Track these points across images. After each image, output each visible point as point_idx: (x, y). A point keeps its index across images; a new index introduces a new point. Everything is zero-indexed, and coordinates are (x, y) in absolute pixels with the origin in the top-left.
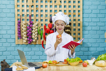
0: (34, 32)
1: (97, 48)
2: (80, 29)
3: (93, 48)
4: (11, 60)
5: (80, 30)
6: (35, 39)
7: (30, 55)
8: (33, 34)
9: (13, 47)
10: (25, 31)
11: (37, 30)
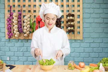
0: (26, 25)
1: (100, 44)
2: (79, 21)
3: (96, 44)
4: (2, 56)
5: (79, 23)
6: (27, 33)
7: (22, 51)
8: (25, 28)
9: (3, 42)
10: (16, 24)
11: (29, 22)
